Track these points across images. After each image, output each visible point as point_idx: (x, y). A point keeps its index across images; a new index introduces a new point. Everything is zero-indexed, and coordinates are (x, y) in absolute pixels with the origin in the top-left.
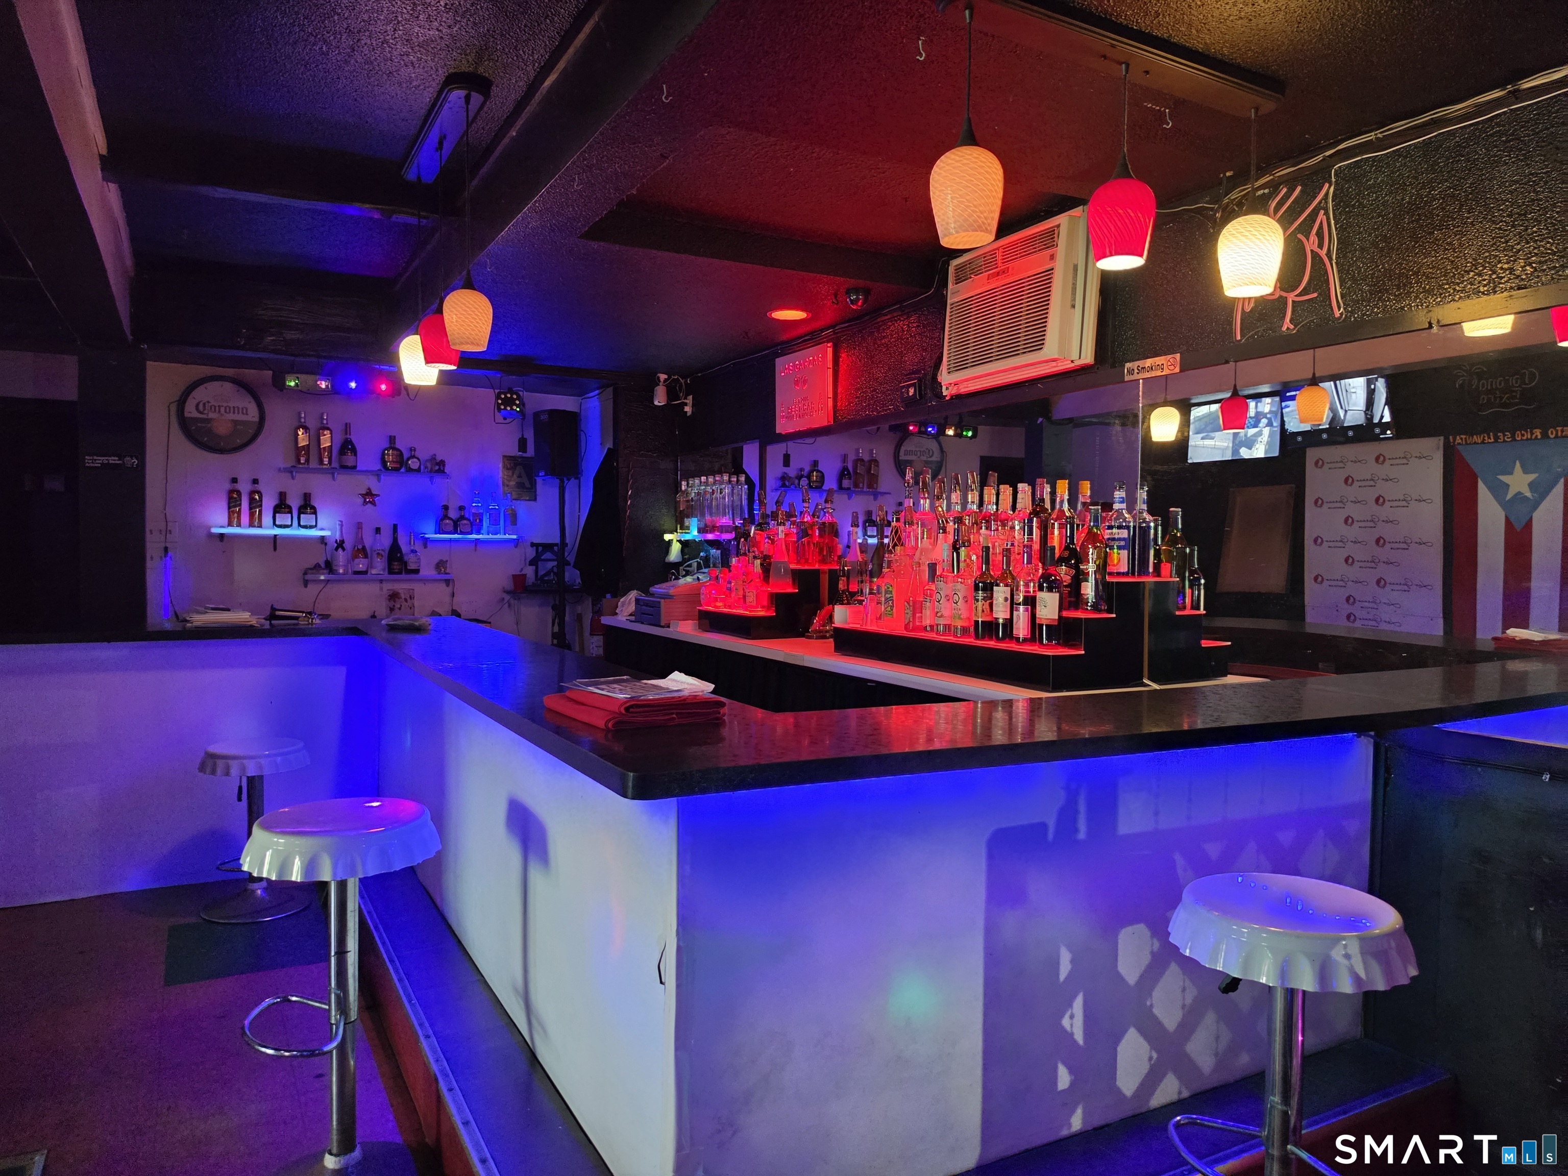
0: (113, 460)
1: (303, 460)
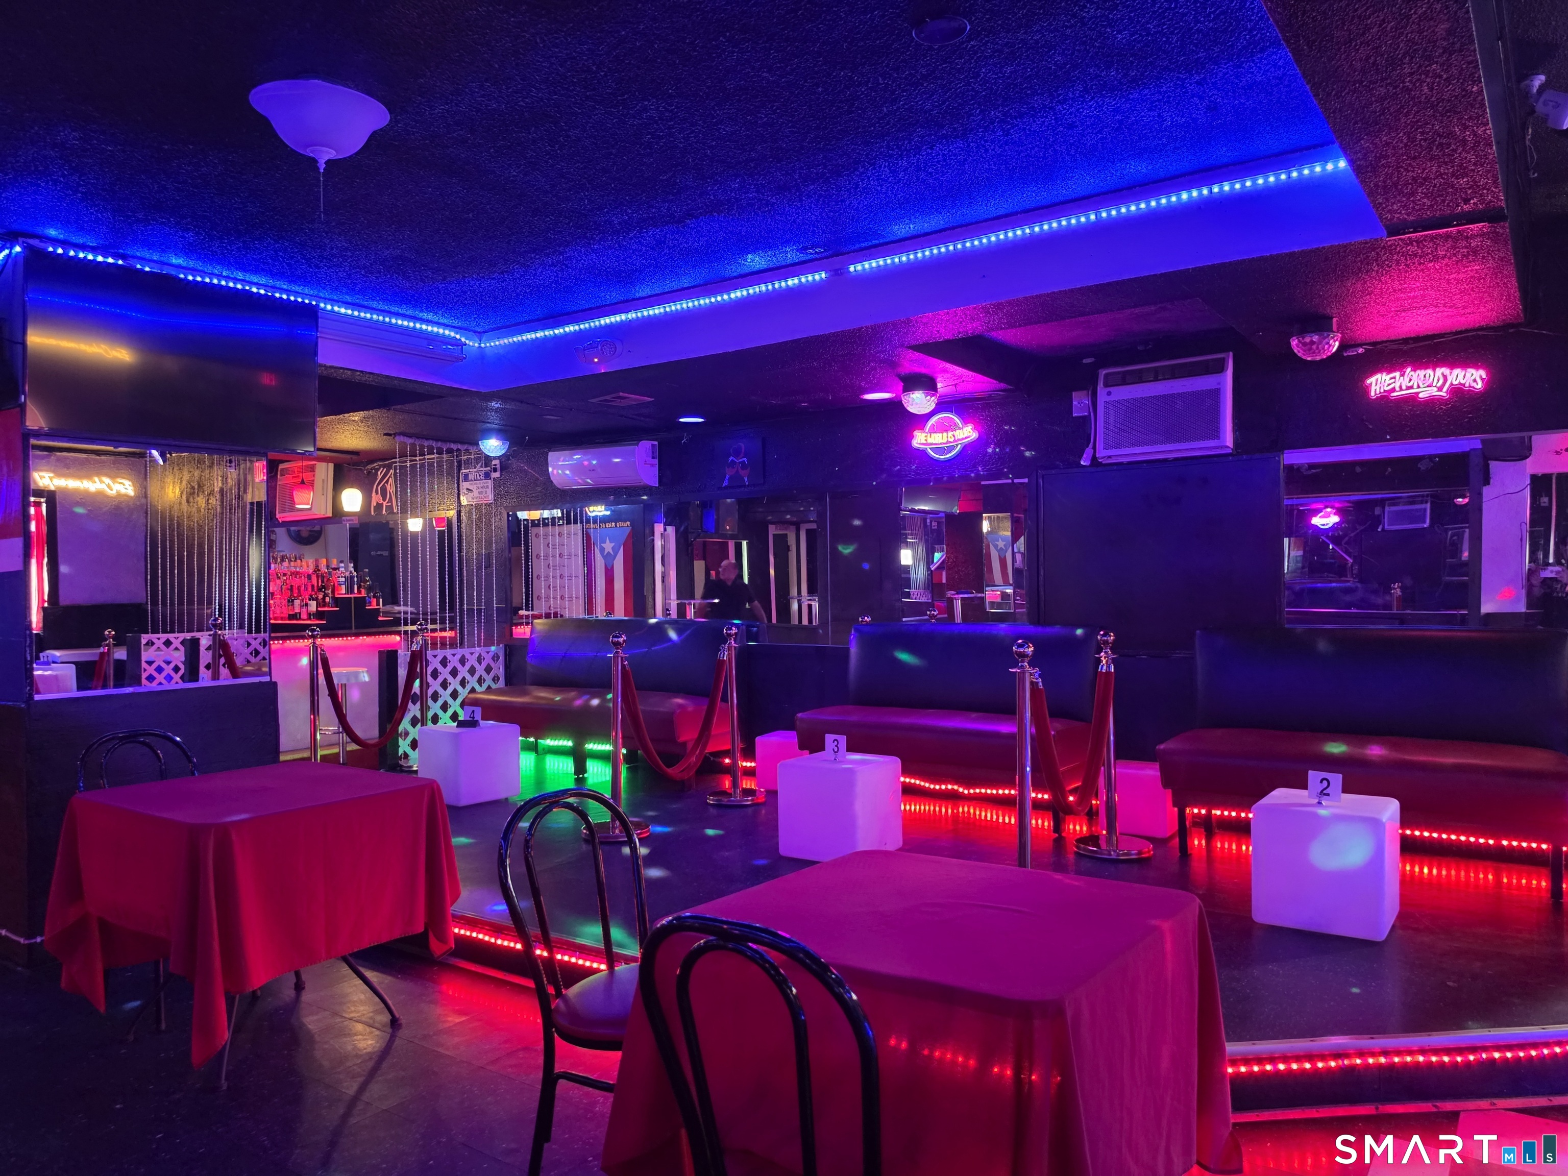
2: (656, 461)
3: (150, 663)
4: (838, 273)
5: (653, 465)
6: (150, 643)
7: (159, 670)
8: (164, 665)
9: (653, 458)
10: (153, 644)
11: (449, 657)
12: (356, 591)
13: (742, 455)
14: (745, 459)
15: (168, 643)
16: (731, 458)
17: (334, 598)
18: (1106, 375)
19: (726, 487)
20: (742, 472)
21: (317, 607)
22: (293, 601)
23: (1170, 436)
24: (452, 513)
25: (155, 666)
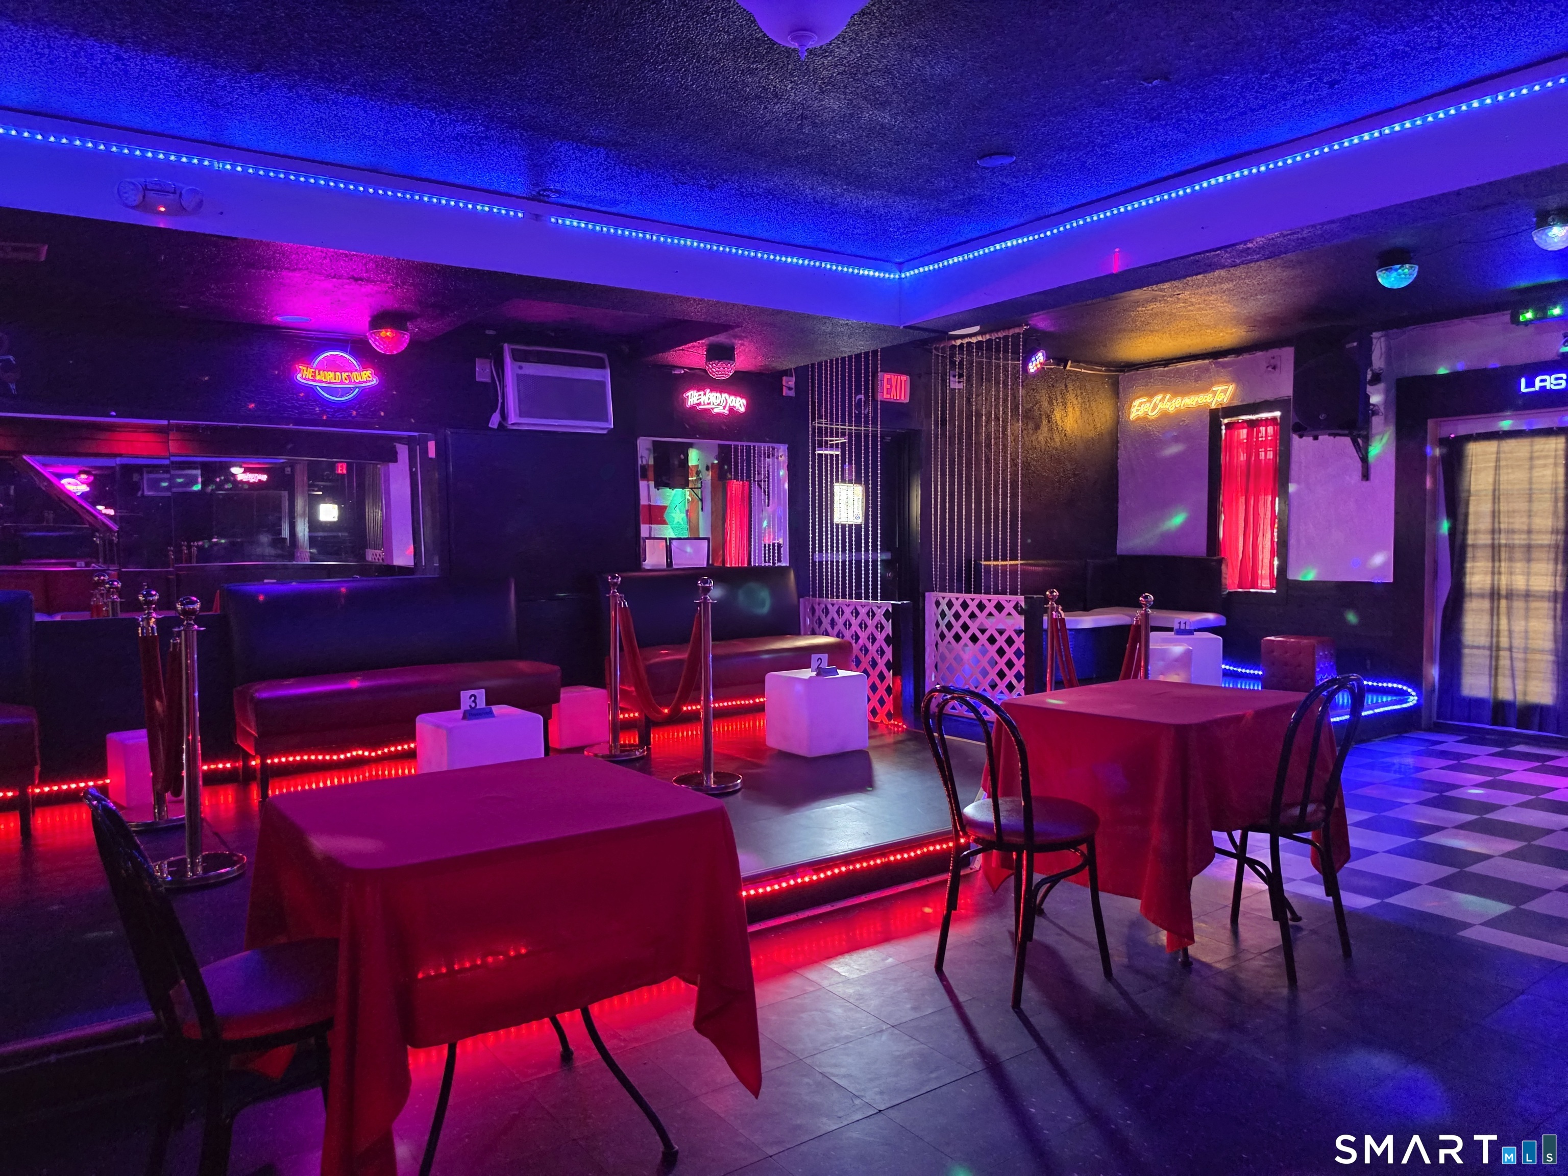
15: (999, 607)
18: (512, 350)
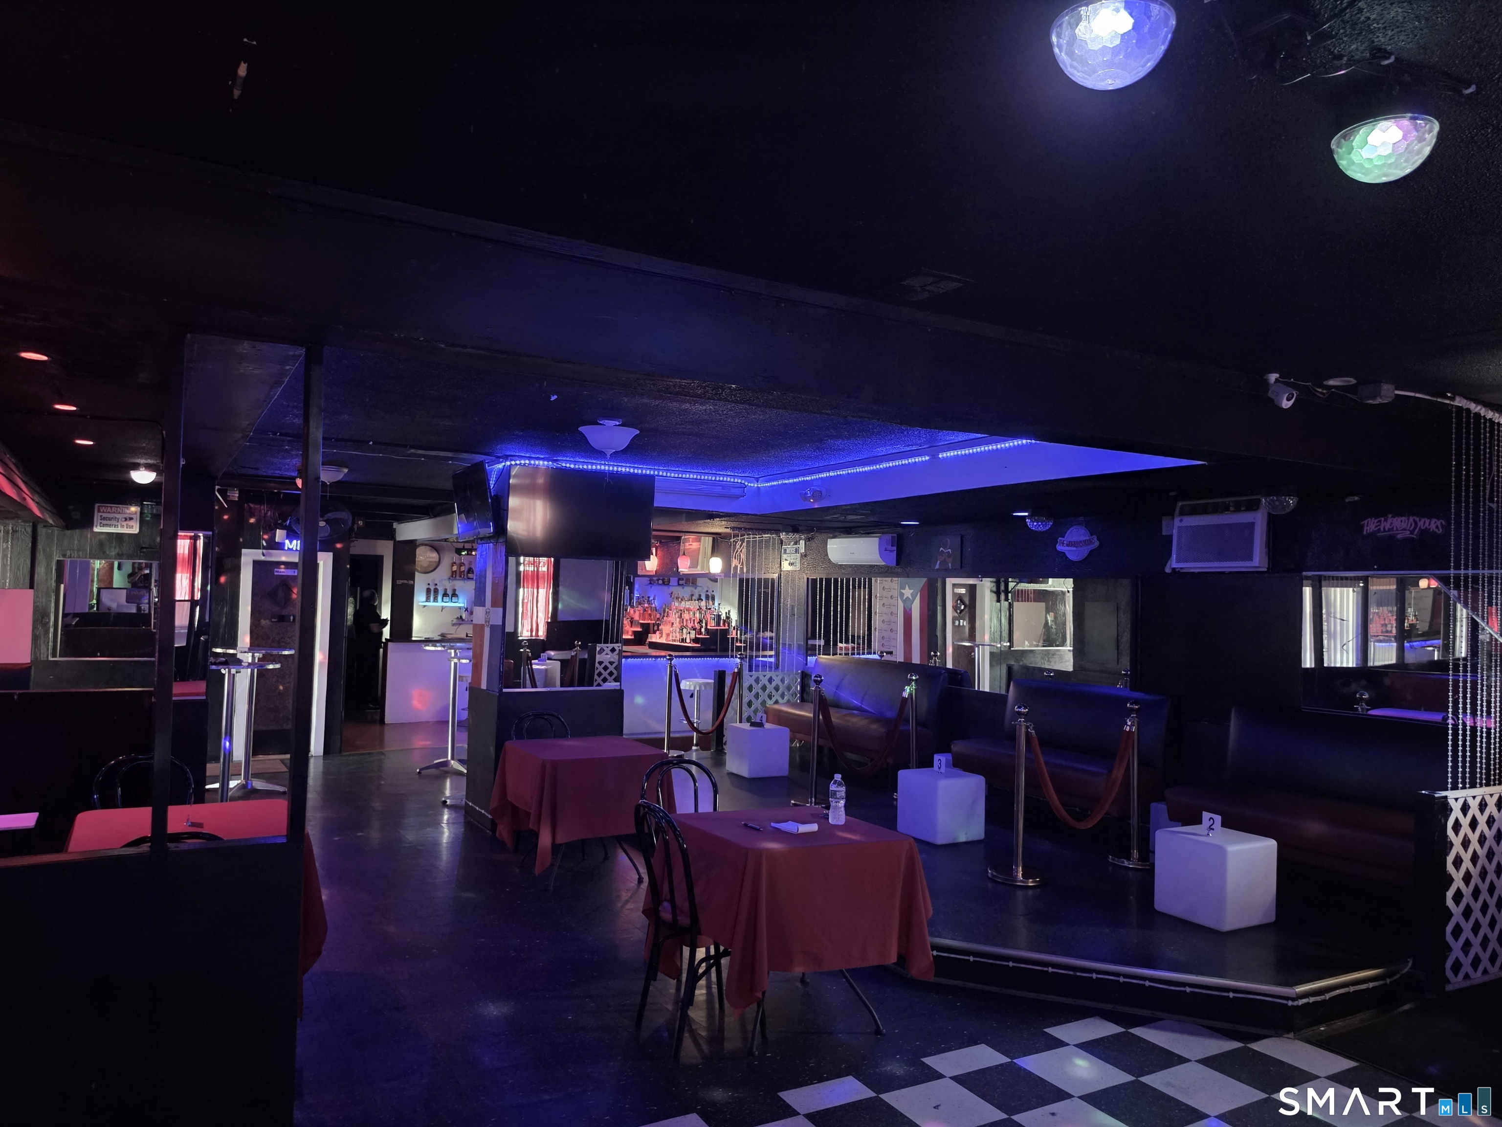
0: (405, 582)
1: (454, 576)
2: (895, 548)
3: (600, 663)
4: (934, 457)
5: (891, 551)
6: (602, 651)
7: (606, 668)
8: (609, 665)
9: (892, 546)
10: (604, 650)
11: (761, 677)
12: (721, 625)
13: (948, 547)
14: (950, 550)
16: (941, 549)
17: (706, 629)
18: (1182, 507)
19: (938, 570)
20: (948, 560)
21: (696, 635)
22: (682, 630)
23: (1222, 556)
24: (776, 576)
25: (603, 665)
